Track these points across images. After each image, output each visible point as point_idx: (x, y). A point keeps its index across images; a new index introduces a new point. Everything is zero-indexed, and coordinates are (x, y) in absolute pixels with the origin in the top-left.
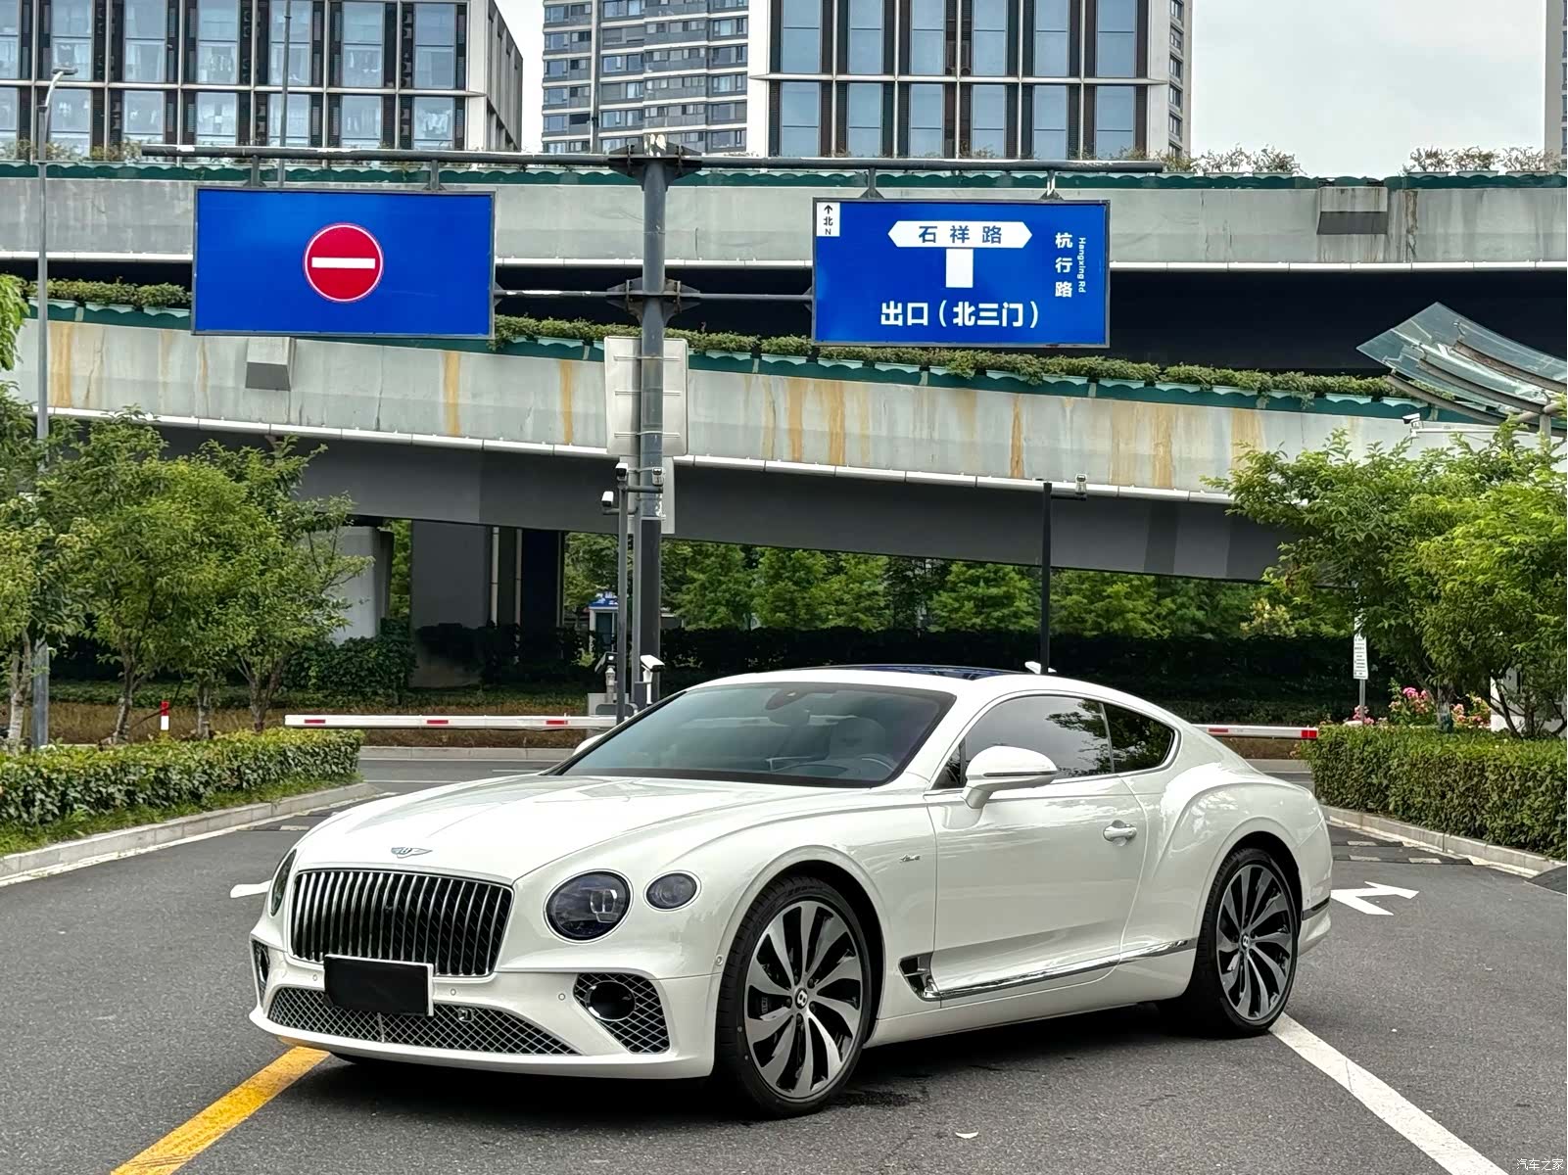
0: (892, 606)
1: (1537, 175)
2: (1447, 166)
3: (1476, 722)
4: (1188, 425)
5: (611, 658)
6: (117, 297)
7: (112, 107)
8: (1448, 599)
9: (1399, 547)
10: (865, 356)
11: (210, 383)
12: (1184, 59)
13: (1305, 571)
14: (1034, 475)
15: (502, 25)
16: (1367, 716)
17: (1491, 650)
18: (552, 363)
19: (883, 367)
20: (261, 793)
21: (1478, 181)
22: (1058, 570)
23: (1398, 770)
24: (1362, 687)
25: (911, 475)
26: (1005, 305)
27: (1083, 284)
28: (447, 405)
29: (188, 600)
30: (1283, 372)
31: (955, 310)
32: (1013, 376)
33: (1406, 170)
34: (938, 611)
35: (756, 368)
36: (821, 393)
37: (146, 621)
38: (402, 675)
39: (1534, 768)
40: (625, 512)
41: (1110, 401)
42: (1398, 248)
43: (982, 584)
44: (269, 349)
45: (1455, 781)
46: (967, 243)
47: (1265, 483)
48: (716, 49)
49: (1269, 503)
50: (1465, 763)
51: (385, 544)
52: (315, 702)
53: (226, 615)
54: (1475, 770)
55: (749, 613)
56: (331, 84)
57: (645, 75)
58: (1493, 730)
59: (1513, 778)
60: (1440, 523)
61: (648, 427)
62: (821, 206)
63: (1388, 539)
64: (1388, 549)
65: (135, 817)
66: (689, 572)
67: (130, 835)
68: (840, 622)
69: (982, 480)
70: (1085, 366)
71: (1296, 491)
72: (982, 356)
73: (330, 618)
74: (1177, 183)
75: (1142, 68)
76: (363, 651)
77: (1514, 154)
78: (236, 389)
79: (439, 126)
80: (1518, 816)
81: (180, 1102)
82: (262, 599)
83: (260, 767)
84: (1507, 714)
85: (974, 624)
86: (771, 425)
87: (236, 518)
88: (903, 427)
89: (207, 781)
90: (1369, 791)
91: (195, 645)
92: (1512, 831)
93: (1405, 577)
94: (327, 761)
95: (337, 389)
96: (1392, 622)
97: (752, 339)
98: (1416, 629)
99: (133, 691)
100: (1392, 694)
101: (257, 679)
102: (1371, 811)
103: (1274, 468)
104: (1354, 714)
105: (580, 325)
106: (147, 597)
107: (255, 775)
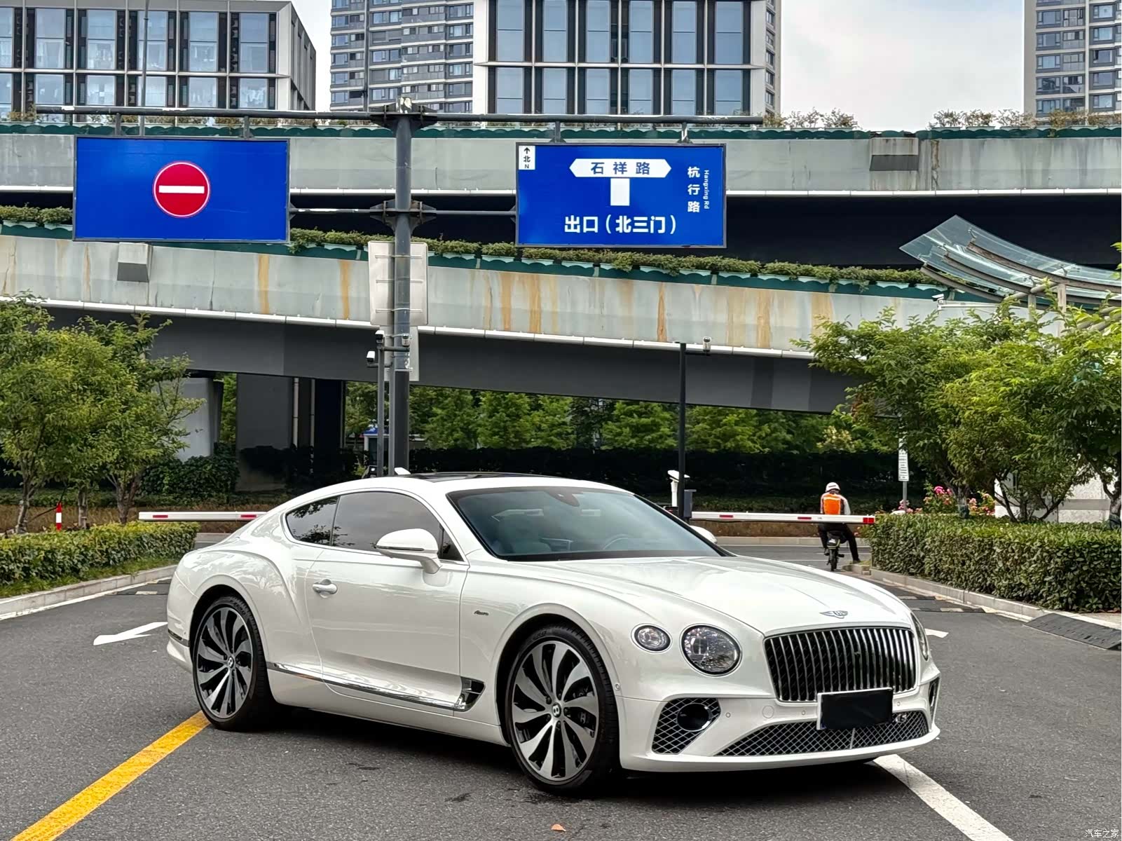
0: (576, 432)
1: (1022, 129)
2: (959, 123)
3: (985, 511)
4: (781, 303)
5: (373, 470)
6: (25, 217)
7: (27, 85)
8: (966, 424)
9: (931, 388)
10: (555, 257)
11: (91, 277)
12: (776, 52)
13: (865, 407)
14: (673, 339)
15: (302, 28)
16: (908, 507)
17: (998, 461)
18: (335, 262)
19: (568, 264)
20: (124, 568)
21: (981, 133)
22: (692, 406)
23: (932, 545)
24: (905, 486)
25: (588, 340)
26: (653, 218)
27: (707, 203)
28: (260, 293)
29: (69, 430)
30: (847, 267)
31: (617, 221)
32: (658, 270)
33: (931, 126)
34: (607, 435)
35: (478, 265)
36: (524, 283)
37: (39, 445)
38: (229, 483)
39: (1028, 544)
40: (383, 366)
41: (727, 288)
42: (926, 180)
43: (635, 416)
44: (133, 252)
45: (972, 553)
46: (625, 174)
47: (836, 344)
48: (452, 46)
49: (839, 357)
50: (979, 540)
51: (216, 390)
52: (167, 502)
53: (98, 441)
54: (986, 546)
55: (476, 438)
56: (181, 70)
57: (402, 64)
58: (997, 516)
59: (1013, 551)
60: (960, 370)
61: (400, 305)
62: (522, 148)
63: (923, 383)
64: (923, 389)
65: (28, 587)
66: (434, 409)
67: (26, 600)
68: (539, 443)
69: (637, 343)
70: (708, 262)
71: (858, 349)
72: (637, 256)
73: (174, 442)
74: (772, 135)
75: (747, 58)
76: (202, 466)
77: (1006, 114)
78: (111, 281)
79: (257, 98)
80: (1017, 578)
81: (34, 806)
82: (123, 430)
83: (123, 549)
84: (1007, 505)
85: (632, 444)
86: (489, 305)
87: (104, 371)
88: (582, 307)
89: (83, 560)
90: (910, 560)
91: (75, 462)
92: (1013, 588)
93: (936, 409)
94: (172, 545)
95: (182, 280)
96: (926, 441)
97: (475, 245)
98: (943, 446)
99: (30, 496)
100: (926, 491)
101: (122, 486)
102: (912, 574)
103: (843, 333)
105: (357, 235)
106: (39, 428)
107: (119, 555)
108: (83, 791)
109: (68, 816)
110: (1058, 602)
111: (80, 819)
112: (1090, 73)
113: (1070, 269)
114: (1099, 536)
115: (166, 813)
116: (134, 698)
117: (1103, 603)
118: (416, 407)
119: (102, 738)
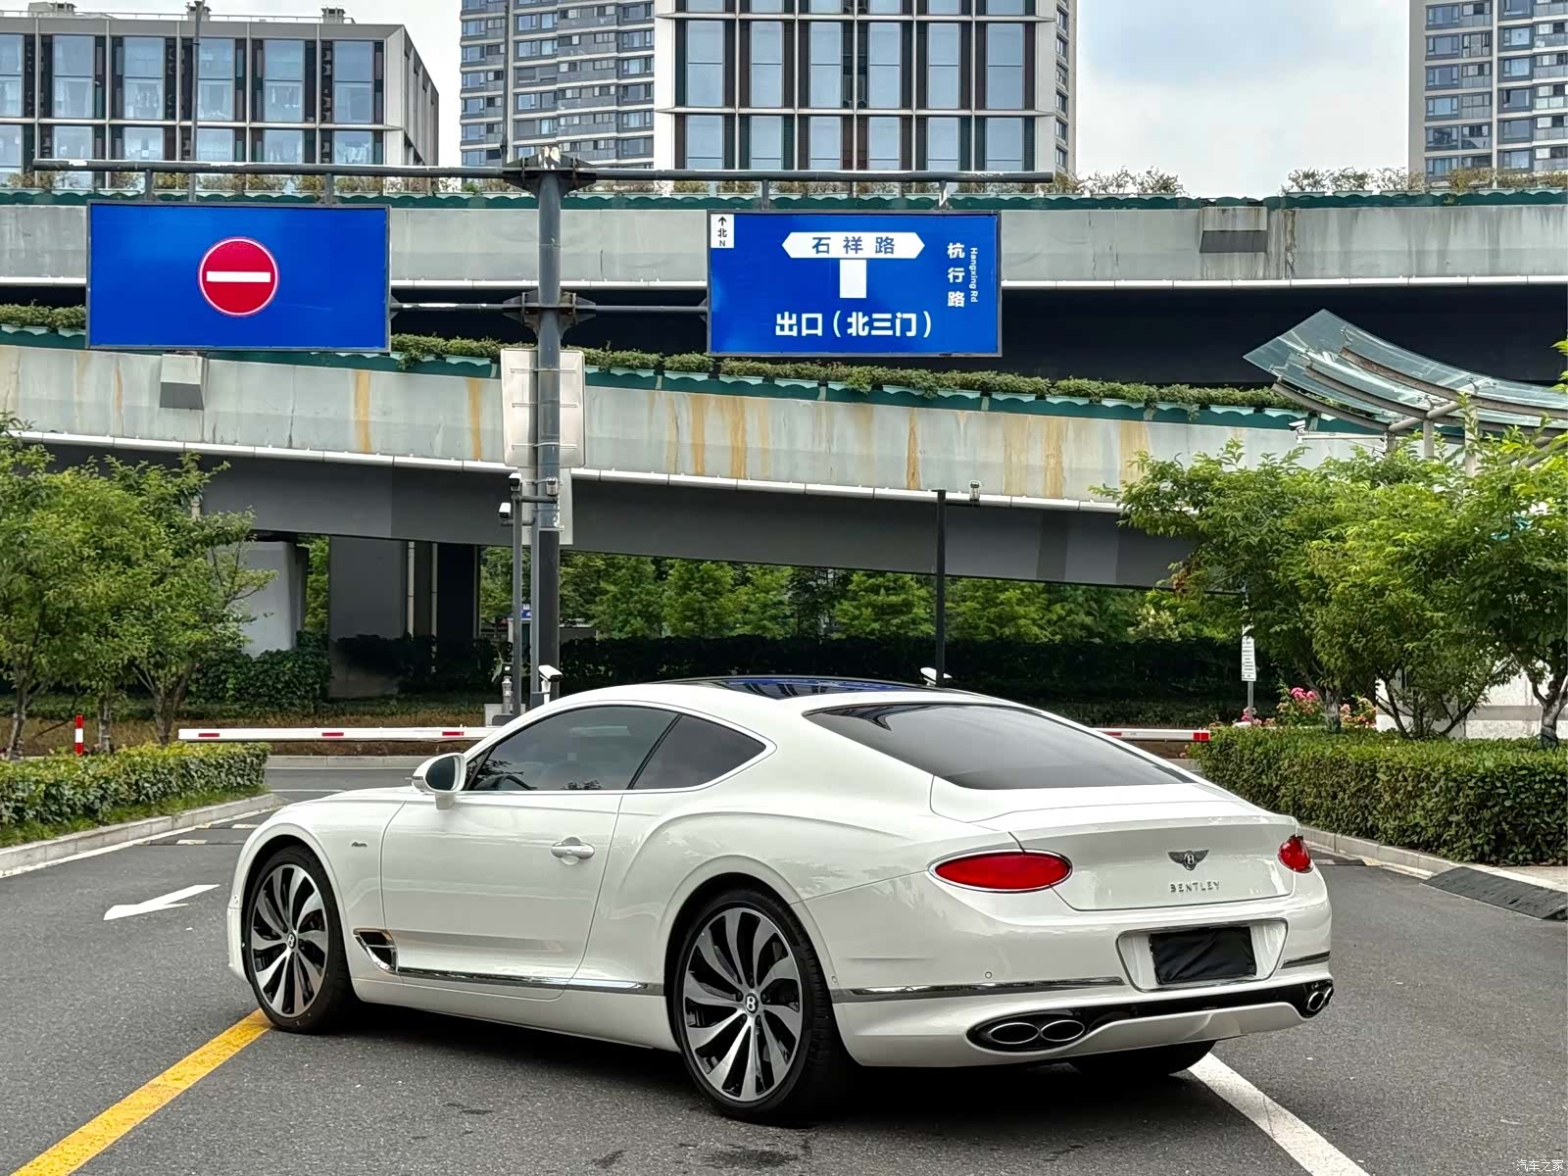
0: (796, 615)
1: (1410, 194)
2: (1324, 186)
3: (1363, 722)
4: (1078, 435)
5: (507, 669)
6: (32, 319)
7: (42, 142)
8: (1339, 602)
9: (1290, 551)
10: (764, 372)
11: (124, 403)
12: (1069, 94)
13: (1198, 577)
14: (929, 486)
15: (418, 62)
16: (1255, 717)
17: (1383, 653)
18: (460, 381)
19: (782, 383)
20: (162, 807)
21: (1354, 200)
22: (955, 579)
23: (1289, 770)
24: (1250, 688)
25: (812, 488)
26: (899, 315)
27: (975, 294)
28: (357, 423)
29: (78, 613)
30: (1169, 384)
31: (849, 320)
32: (908, 390)
33: (1284, 191)
34: (842, 619)
35: (659, 385)
36: (722, 409)
37: (38, 635)
38: (317, 686)
39: (1427, 769)
40: (521, 524)
41: (1002, 415)
42: (1278, 265)
43: (882, 591)
44: (183, 368)
45: (1346, 781)
46: (860, 254)
47: (1157, 492)
48: (626, 87)
49: (1160, 510)
50: (1357, 764)
51: (299, 558)
52: (233, 713)
53: (121, 626)
54: (1367, 771)
55: (660, 623)
56: (254, 119)
57: (558, 112)
58: (1380, 730)
59: (1405, 780)
61: (546, 438)
62: (715, 219)
63: (1277, 544)
64: (1278, 553)
65: (23, 834)
66: (603, 584)
67: (18, 853)
68: (746, 630)
69: (879, 492)
70: (977, 380)
71: (1187, 499)
72: (880, 372)
74: (1065, 204)
75: (1030, 100)
76: (279, 663)
77: (1387, 174)
78: (150, 408)
79: (359, 158)
80: (1410, 817)
83: (160, 781)
84: (1396, 714)
85: (873, 630)
86: (674, 439)
87: (125, 530)
88: (803, 442)
89: (103, 796)
90: (1259, 791)
91: (90, 659)
92: (1405, 831)
93: (1296, 581)
94: (232, 773)
95: (250, 407)
96: (1283, 626)
97: (654, 356)
98: (1306, 631)
99: (27, 707)
100: (1280, 695)
101: (162, 692)
103: (1167, 476)
104: (1243, 714)
105: (488, 344)
106: (36, 611)
107: (155, 789)
108: (50, 1150)
110: (1470, 851)
112: (1499, 121)
113: (1484, 384)
114: (1527, 758)
116: (148, 1001)
117: (1533, 853)
118: (577, 582)
119: (91, 1063)
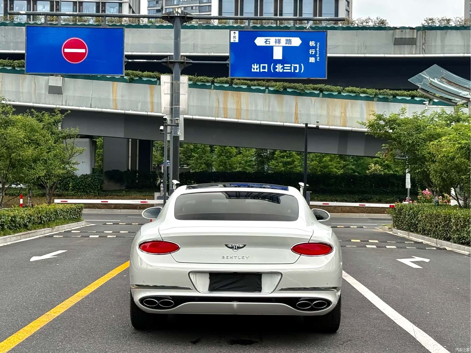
0: (257, 165)
1: (465, 26)
2: (436, 23)
3: (446, 202)
4: (352, 106)
5: (162, 181)
6: (7, 64)
7: (10, 6)
8: (439, 162)
9: (422, 145)
10: (248, 84)
11: (37, 92)
13: (392, 153)
14: (302, 122)
16: (410, 200)
17: (453, 179)
18: (147, 86)
19: (253, 88)
20: (48, 225)
21: (446, 28)
22: (310, 153)
23: (421, 218)
24: (409, 191)
25: (263, 122)
26: (293, 65)
27: (318, 58)
28: (113, 100)
29: (23, 161)
30: (382, 89)
31: (276, 66)
32: (295, 90)
33: (422, 24)
34: (271, 167)
35: (213, 88)
36: (233, 96)
37: (9, 168)
38: (99, 186)
39: (468, 218)
40: (167, 133)
41: (327, 99)
42: (420, 49)
43: (285, 157)
44: (56, 81)
45: (441, 222)
46: (280, 45)
47: (378, 124)
49: (379, 130)
50: (444, 216)
51: (94, 144)
52: (71, 195)
53: (36, 166)
54: (447, 219)
55: (212, 166)
58: (452, 205)
59: (461, 221)
60: (436, 136)
61: (175, 105)
62: (232, 33)
63: (418, 142)
64: (419, 145)
65: (3, 233)
66: (193, 154)
68: (240, 169)
69: (285, 124)
70: (318, 87)
71: (388, 127)
72: (286, 84)
73: (71, 167)
74: (348, 28)
76: (86, 178)
77: (457, 19)
78: (45, 94)
79: (114, 12)
80: (462, 234)
82: (48, 161)
83: (48, 216)
84: (458, 200)
85: (282, 170)
86: (217, 106)
87: (38, 134)
88: (260, 107)
89: (29, 221)
90: (411, 225)
91: (25, 176)
92: (460, 239)
93: (425, 155)
94: (71, 214)
95: (78, 94)
96: (420, 170)
97: (211, 78)
98: (428, 172)
99: (5, 191)
100: (419, 193)
101: (49, 187)
102: (412, 231)
103: (382, 119)
104: (406, 199)
105: (156, 73)
106: (8, 160)
107: (46, 219)
108: (13, 335)
109: (4, 348)
111: (9, 350)
115: (52, 348)
116: (45, 288)
118: (184, 153)
119: (26, 307)
